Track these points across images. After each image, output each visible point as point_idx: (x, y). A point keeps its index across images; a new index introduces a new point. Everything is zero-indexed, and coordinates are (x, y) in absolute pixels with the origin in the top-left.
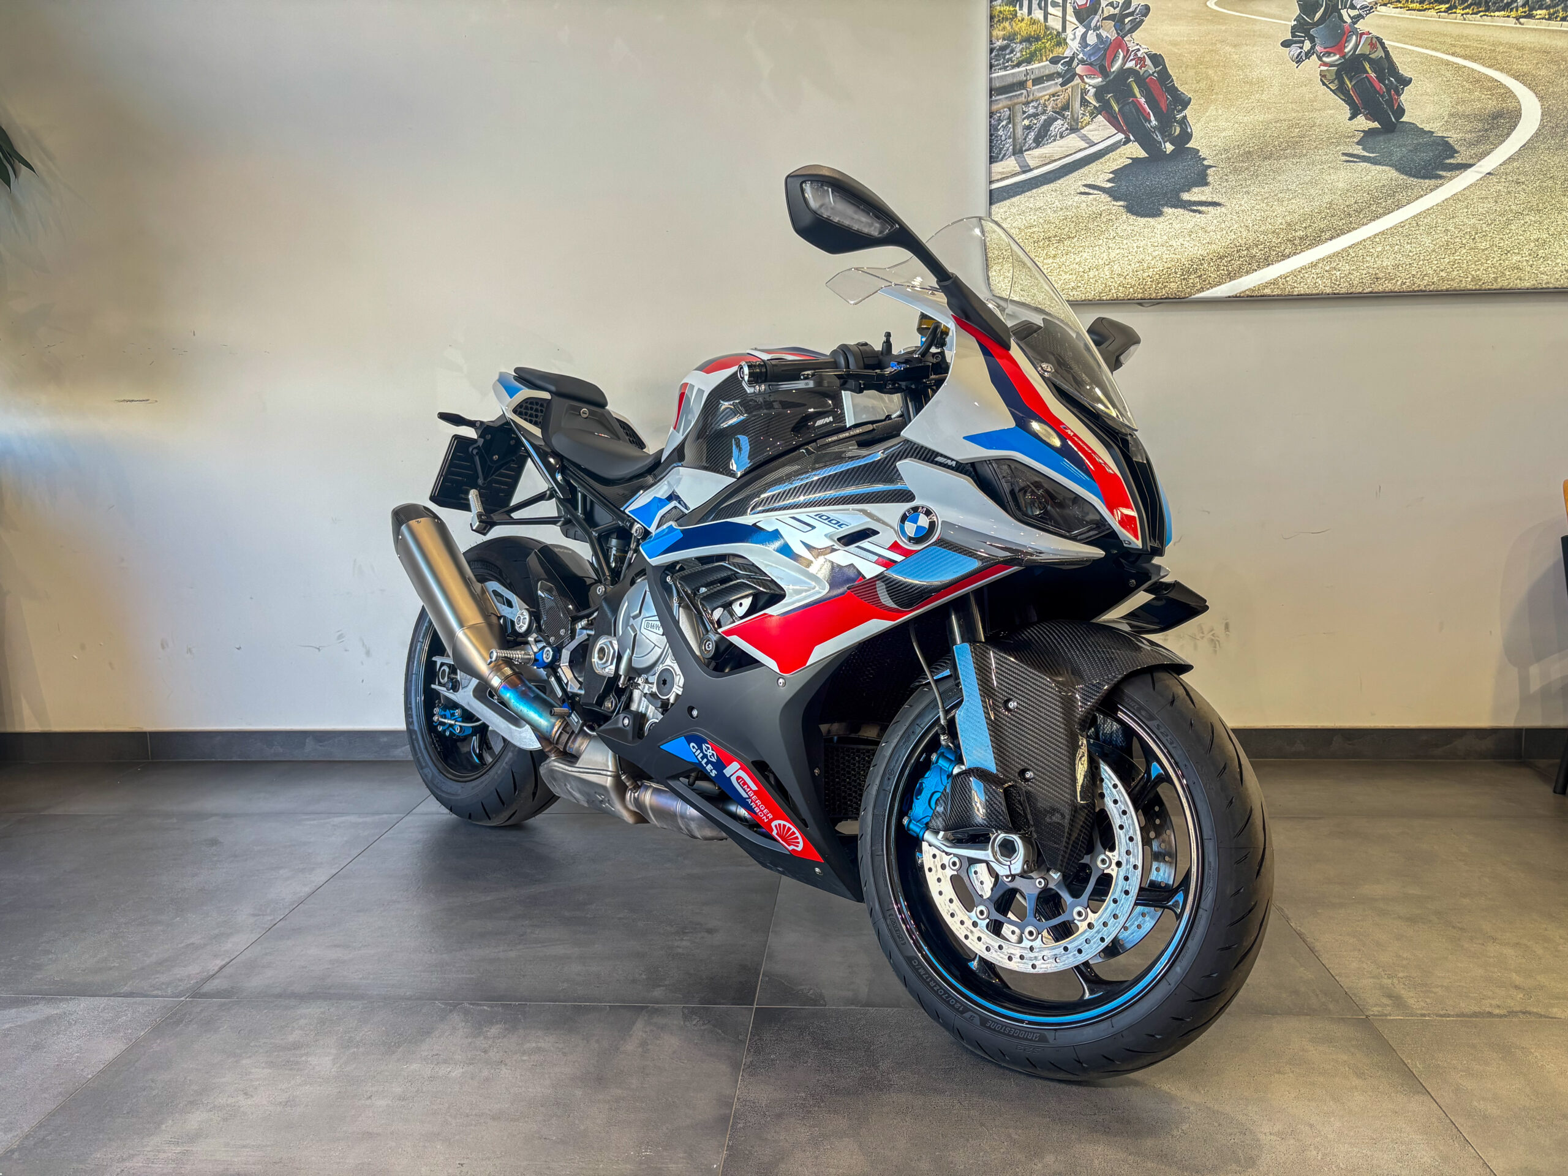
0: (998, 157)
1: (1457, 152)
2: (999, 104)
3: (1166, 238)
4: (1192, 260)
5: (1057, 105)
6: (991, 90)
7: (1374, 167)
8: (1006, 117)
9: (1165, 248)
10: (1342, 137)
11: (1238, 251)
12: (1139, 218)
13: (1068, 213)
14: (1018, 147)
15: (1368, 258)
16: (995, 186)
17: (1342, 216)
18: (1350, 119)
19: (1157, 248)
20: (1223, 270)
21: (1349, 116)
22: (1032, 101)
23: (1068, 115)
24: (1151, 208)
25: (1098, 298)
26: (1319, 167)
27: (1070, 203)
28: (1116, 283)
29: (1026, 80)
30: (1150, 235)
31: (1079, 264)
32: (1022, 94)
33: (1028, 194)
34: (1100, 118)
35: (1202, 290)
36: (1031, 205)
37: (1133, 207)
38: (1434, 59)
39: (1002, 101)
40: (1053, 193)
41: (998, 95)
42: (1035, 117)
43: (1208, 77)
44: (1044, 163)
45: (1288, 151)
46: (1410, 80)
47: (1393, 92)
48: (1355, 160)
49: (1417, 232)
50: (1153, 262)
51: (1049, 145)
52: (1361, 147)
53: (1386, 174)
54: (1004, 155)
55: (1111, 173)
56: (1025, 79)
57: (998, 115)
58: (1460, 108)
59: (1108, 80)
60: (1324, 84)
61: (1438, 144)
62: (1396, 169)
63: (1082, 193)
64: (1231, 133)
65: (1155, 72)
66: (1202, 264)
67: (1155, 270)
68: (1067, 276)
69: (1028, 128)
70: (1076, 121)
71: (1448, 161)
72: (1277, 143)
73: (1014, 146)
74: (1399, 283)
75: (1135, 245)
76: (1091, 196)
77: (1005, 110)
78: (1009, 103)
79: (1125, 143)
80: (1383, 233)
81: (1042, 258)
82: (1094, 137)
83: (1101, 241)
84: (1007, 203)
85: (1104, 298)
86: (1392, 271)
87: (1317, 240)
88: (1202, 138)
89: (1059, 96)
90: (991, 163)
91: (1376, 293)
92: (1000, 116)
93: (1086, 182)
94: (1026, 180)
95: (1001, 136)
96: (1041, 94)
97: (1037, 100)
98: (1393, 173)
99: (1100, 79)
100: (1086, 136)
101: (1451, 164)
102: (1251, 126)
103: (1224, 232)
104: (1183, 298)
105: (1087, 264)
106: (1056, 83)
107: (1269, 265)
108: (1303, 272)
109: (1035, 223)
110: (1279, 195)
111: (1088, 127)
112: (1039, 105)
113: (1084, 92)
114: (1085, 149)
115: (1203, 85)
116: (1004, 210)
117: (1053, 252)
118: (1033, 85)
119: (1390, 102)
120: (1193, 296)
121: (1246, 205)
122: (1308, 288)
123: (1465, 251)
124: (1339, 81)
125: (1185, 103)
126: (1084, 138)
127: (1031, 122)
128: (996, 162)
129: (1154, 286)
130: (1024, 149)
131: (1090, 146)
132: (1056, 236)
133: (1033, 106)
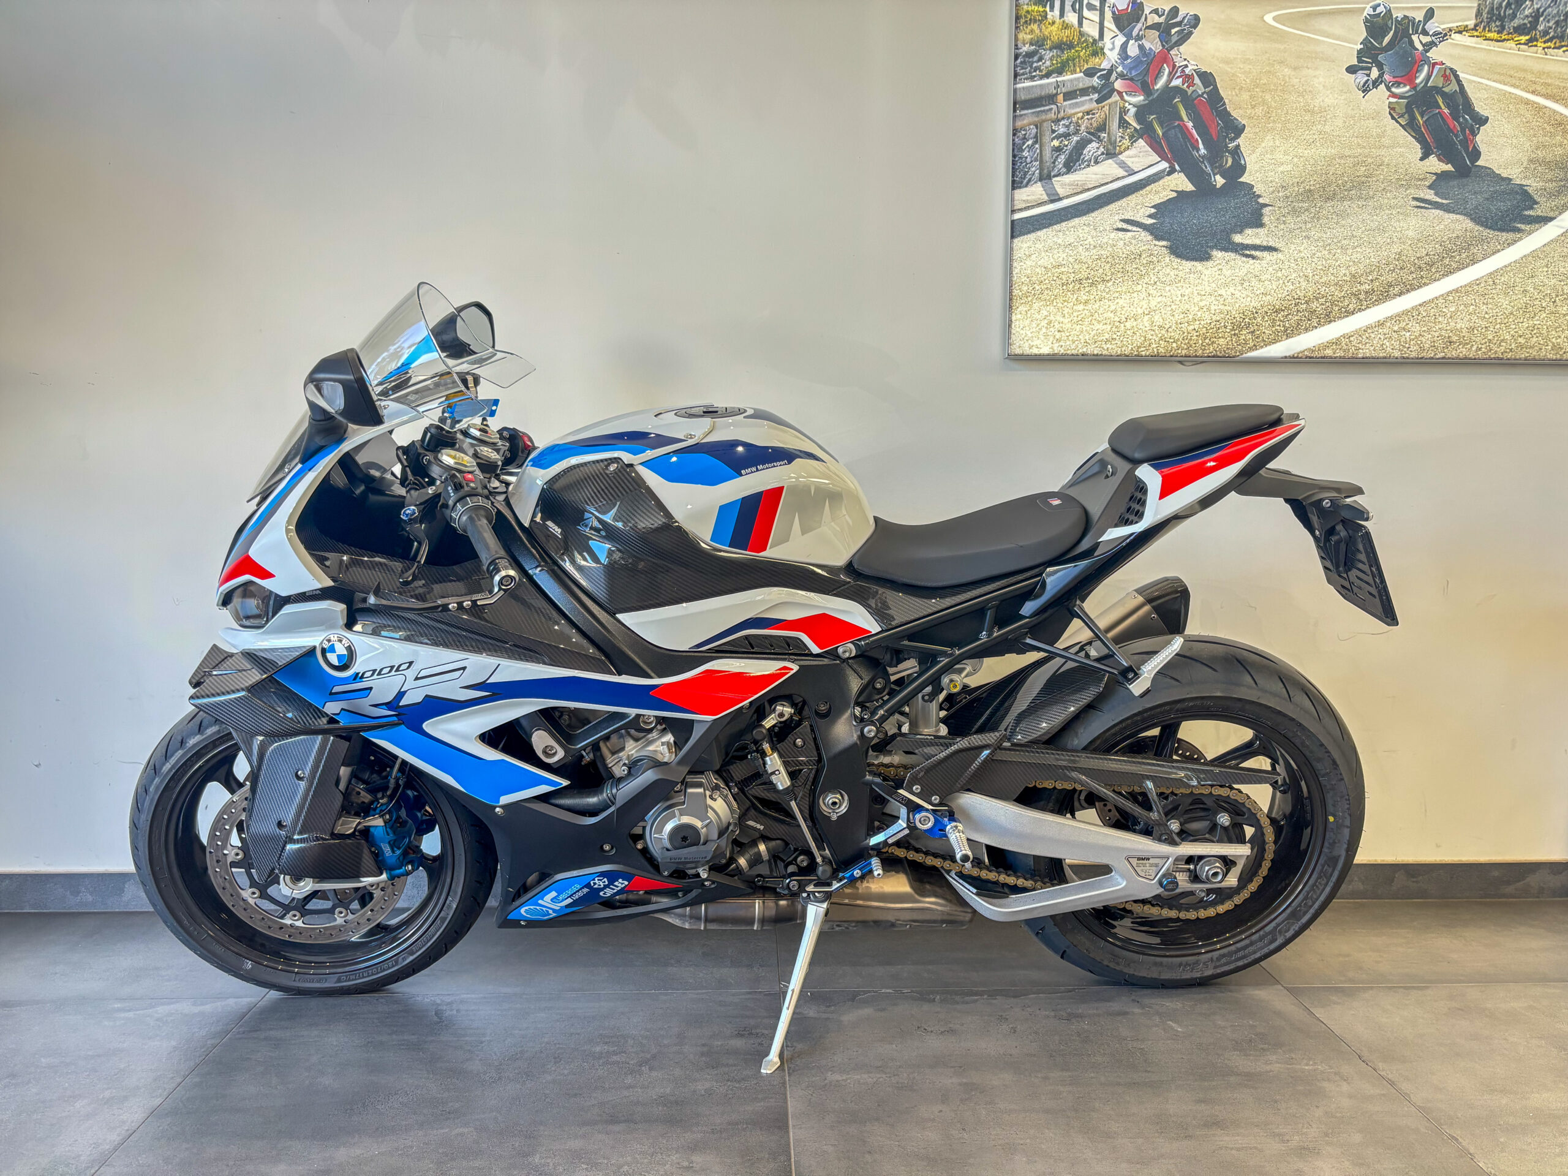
0: (1022, 182)
1: (1537, 203)
2: (1023, 120)
3: (1214, 285)
4: (1243, 313)
5: (1091, 124)
6: (1015, 104)
7: (1447, 215)
8: (1032, 136)
9: (1213, 298)
10: (1407, 181)
11: (1296, 305)
12: (1184, 262)
13: (1103, 252)
14: (1045, 171)
15: (1440, 319)
16: (1017, 216)
17: (1413, 269)
18: (1422, 159)
19: (1204, 297)
20: (1279, 325)
21: (1421, 155)
22: (1063, 118)
23: (1104, 137)
24: (1197, 251)
25: (1136, 353)
26: (1387, 212)
27: (1105, 240)
28: (1157, 336)
29: (1057, 94)
30: (1196, 282)
31: (1114, 312)
32: (1051, 109)
33: (1056, 227)
34: (1141, 142)
35: (1255, 348)
36: (1060, 241)
37: (1177, 248)
38: (1513, 96)
39: (1028, 117)
40: (1085, 227)
41: (1023, 109)
42: (1065, 138)
43: (1264, 102)
44: (1075, 191)
45: (1353, 192)
46: (1487, 119)
47: (1467, 132)
48: (1427, 206)
49: (1494, 291)
50: (1199, 314)
51: (1082, 172)
52: (1433, 192)
53: (1458, 224)
54: (1030, 180)
55: (1152, 207)
56: (1055, 92)
57: (1023, 132)
58: (1540, 154)
59: (1151, 98)
60: (1393, 118)
61: (1517, 193)
62: (1471, 219)
63: (1118, 229)
64: (1289, 168)
65: (1205, 92)
66: (1255, 318)
67: (1202, 322)
68: (1100, 326)
69: (1058, 150)
70: (1114, 144)
71: (1526, 213)
72: (1340, 182)
73: (1041, 169)
74: (1474, 348)
75: (1179, 293)
76: (1129, 234)
77: (1032, 127)
78: (1036, 119)
79: (1169, 174)
80: (1457, 291)
81: (1072, 304)
82: (1135, 163)
83: (1140, 286)
84: (1032, 236)
85: (1143, 353)
86: (1467, 335)
87: (1385, 295)
88: (1257, 171)
89: (1094, 114)
90: (1013, 188)
91: (1449, 358)
92: (1025, 134)
93: (1123, 217)
94: (1055, 211)
95: (1026, 158)
96: (1073, 111)
97: (1068, 118)
98: (1468, 224)
99: (1142, 98)
100: (1124, 163)
101: (1530, 216)
102: (1312, 162)
103: (1281, 282)
104: (1234, 357)
105: (1123, 312)
106: (1092, 99)
107: (1330, 322)
108: (1369, 331)
109: (1064, 262)
110: (1343, 242)
111: (1127, 153)
112: (1070, 123)
113: (1124, 111)
114: (1123, 177)
115: (1259, 111)
116: (1028, 244)
117: (1085, 298)
118: (1064, 100)
119: (1465, 143)
120: (1244, 355)
121: (1305, 251)
122: (1374, 350)
123: (1545, 315)
124: (1409, 115)
125: (1239, 130)
126: (1123, 165)
127: (1061, 143)
128: (1020, 188)
129: (1200, 342)
130: (1052, 174)
131: (1130, 175)
132: (1088, 278)
133: (1064, 125)
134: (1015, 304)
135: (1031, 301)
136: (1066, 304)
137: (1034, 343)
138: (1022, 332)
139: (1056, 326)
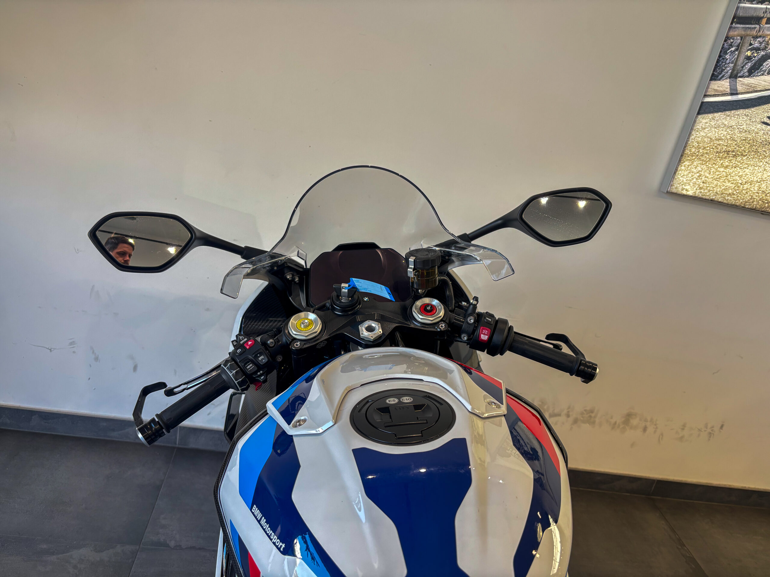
0: (718, 76)
2: (735, 32)
6: (734, 18)
8: (736, 44)
13: (749, 136)
14: (735, 72)
16: (706, 100)
22: (760, 37)
25: (743, 205)
27: (753, 128)
28: (759, 197)
29: (763, 18)
31: (740, 177)
32: (755, 28)
33: (728, 113)
36: (726, 123)
39: (739, 30)
40: (745, 117)
41: (738, 23)
44: (748, 91)
51: (757, 77)
54: (723, 76)
56: (762, 15)
57: (732, 41)
63: (764, 122)
68: (729, 184)
69: (749, 58)
73: (733, 70)
77: (738, 38)
78: (743, 33)
81: (717, 166)
83: (762, 163)
84: (710, 116)
85: (747, 206)
90: (711, 79)
92: (732, 42)
93: (769, 115)
94: (731, 101)
95: (727, 59)
97: (764, 37)
105: (745, 178)
109: (723, 138)
112: (763, 41)
116: (706, 121)
117: (727, 164)
118: (766, 23)
127: (752, 54)
130: (739, 75)
132: (733, 151)
133: (759, 41)
134: (683, 159)
135: (694, 159)
136: (714, 165)
137: (686, 188)
138: (681, 178)
139: (703, 179)
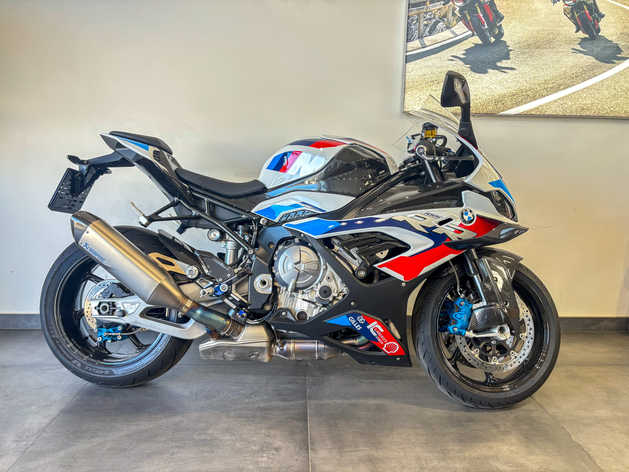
0: (411, 39)
1: (622, 51)
2: (412, 12)
3: (488, 84)
4: (500, 96)
5: (440, 15)
6: (409, 5)
7: (585, 56)
8: (415, 19)
9: (487, 89)
10: (569, 41)
11: (521, 93)
12: (476, 74)
13: (443, 70)
14: (421, 35)
15: (580, 99)
16: (408, 54)
17: (570, 78)
18: (576, 32)
19: (484, 89)
20: (514, 101)
21: (576, 30)
22: (429, 12)
23: (446, 20)
24: (482, 69)
25: (455, 112)
26: (561, 54)
27: (444, 65)
29: (426, 1)
30: (481, 82)
32: (424, 8)
33: (424, 59)
34: (461, 23)
35: (504, 110)
36: (425, 65)
37: (474, 68)
38: (616, 6)
39: (414, 11)
40: (436, 59)
41: (412, 7)
42: (429, 20)
43: (512, 6)
44: (433, 43)
45: (547, 45)
46: (604, 15)
47: (596, 21)
48: (577, 52)
49: (602, 88)
50: (481, 96)
51: (436, 35)
52: (580, 46)
53: (589, 60)
54: (414, 38)
55: (464, 50)
57: (412, 18)
58: (625, 30)
59: (466, 4)
60: (565, 14)
61: (614, 47)
62: (595, 58)
63: (450, 60)
64: (522, 34)
65: (488, 2)
66: (504, 98)
67: (483, 99)
69: (426, 25)
70: (449, 23)
71: (618, 56)
72: (542, 41)
73: (419, 34)
74: (593, 112)
75: (474, 87)
76: (454, 62)
77: (416, 15)
78: (418, 12)
79: (472, 36)
80: (587, 88)
81: (430, 91)
82: (458, 32)
84: (414, 62)
85: (458, 112)
86: (590, 106)
87: (558, 89)
88: (508, 36)
89: (442, 10)
90: (407, 42)
91: (582, 116)
92: (413, 19)
93: (452, 55)
94: (424, 52)
95: (413, 29)
96: (433, 9)
97: (431, 12)
98: (593, 60)
99: (462, 3)
100: (453, 31)
101: (619, 57)
102: (531, 32)
103: (516, 83)
104: (495, 114)
106: (441, 4)
107: (535, 100)
108: (551, 104)
109: (427, 74)
110: (542, 66)
111: (455, 27)
112: (432, 14)
113: (454, 9)
114: (453, 38)
115: (510, 10)
116: (413, 66)
117: (435, 88)
118: (430, 4)
119: (594, 25)
120: (499, 113)
121: (526, 70)
122: (552, 112)
123: (622, 99)
124: (572, 13)
125: (501, 18)
126: (453, 32)
127: (427, 22)
128: (410, 42)
129: (481, 108)
130: (423, 36)
131: (455, 37)
132: (436, 80)
133: (429, 14)
134: (406, 90)
135: (413, 89)
136: (427, 91)
137: (414, 107)
138: (409, 102)
139: (423, 100)
